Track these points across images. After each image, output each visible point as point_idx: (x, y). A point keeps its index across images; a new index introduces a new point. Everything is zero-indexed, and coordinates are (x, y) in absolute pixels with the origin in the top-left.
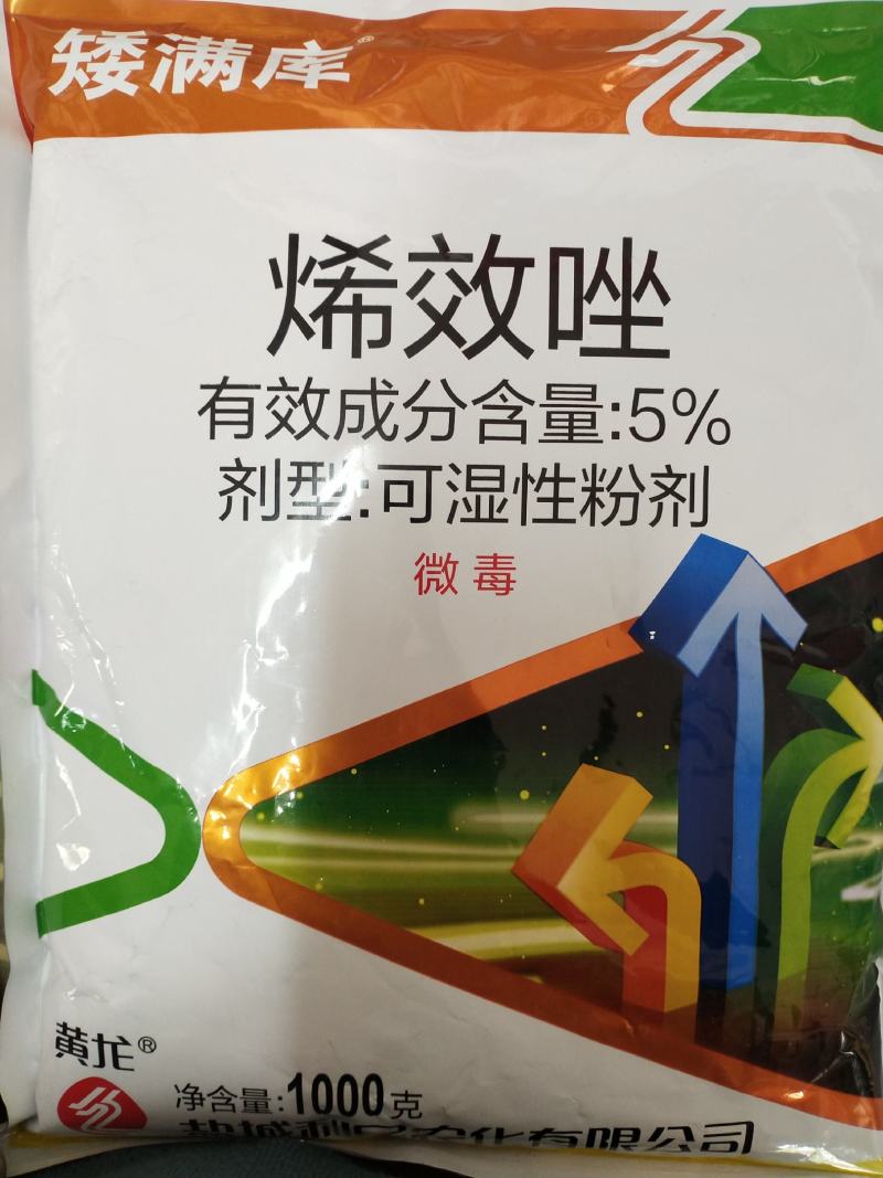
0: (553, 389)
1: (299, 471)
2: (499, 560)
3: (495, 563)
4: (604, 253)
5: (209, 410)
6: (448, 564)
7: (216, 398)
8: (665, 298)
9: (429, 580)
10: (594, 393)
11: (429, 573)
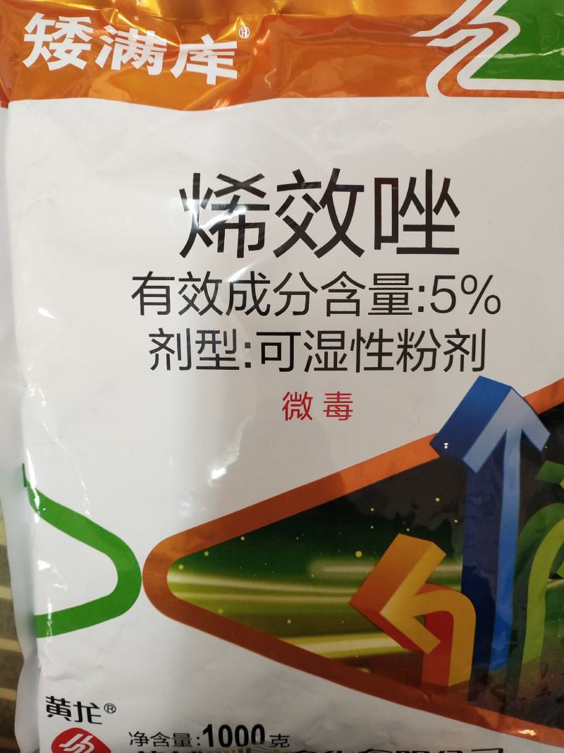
0: (378, 277)
1: (203, 337)
2: (341, 396)
3: (338, 398)
4: (413, 181)
5: (139, 295)
6: (305, 399)
7: (144, 286)
8: (456, 212)
9: (292, 411)
10: (407, 280)
11: (292, 405)
